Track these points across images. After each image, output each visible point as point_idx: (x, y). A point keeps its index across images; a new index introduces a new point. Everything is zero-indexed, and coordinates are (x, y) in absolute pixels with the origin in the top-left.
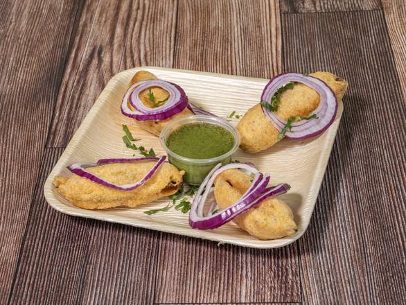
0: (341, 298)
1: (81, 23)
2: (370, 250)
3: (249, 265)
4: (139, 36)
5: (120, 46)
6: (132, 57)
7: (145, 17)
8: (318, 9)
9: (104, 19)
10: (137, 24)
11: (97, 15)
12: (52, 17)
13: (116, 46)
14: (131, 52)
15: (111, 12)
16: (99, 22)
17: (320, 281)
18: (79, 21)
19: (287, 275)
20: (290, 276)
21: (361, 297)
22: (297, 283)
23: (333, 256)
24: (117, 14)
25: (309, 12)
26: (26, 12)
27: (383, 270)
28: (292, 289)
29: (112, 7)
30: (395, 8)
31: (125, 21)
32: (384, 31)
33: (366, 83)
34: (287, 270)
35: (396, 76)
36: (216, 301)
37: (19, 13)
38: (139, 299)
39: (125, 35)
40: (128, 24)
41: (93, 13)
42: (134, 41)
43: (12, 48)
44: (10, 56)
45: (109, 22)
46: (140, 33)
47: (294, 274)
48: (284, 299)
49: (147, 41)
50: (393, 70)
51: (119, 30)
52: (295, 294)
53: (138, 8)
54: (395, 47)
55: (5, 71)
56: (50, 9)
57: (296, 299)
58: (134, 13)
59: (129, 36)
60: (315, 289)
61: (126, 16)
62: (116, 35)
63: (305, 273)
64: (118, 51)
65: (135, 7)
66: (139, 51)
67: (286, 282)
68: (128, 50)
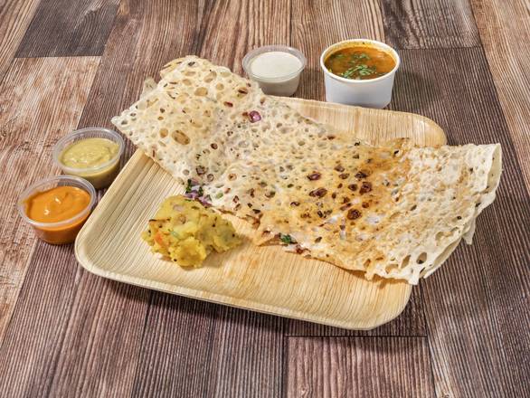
8: (421, 45)
20: (414, 310)
22: (421, 316)
24: (234, 50)
25: (414, 49)
26: (150, 47)
28: (417, 322)
29: (230, 43)
37: (144, 49)
41: (212, 48)
45: (227, 56)
65: (250, 42)
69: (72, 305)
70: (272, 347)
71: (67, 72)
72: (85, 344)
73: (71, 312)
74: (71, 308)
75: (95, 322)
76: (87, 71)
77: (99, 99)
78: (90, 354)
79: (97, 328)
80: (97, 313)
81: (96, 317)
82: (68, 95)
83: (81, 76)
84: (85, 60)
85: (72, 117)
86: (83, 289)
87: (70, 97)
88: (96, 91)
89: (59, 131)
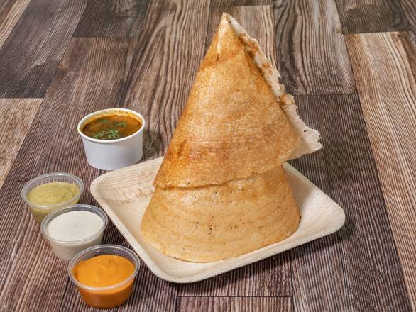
0: (323, 294)
1: (126, 100)
2: (346, 261)
3: (252, 270)
4: (171, 110)
5: (156, 116)
6: (165, 124)
7: (176, 97)
8: (308, 92)
9: (143, 98)
10: (169, 101)
11: (138, 94)
12: (104, 96)
13: (152, 117)
14: (164, 121)
15: (149, 93)
16: (140, 99)
17: (307, 282)
18: (125, 98)
19: (282, 277)
20: (284, 278)
21: (339, 294)
22: (289, 283)
23: (317, 264)
24: (154, 94)
25: (302, 95)
26: (84, 92)
27: (356, 275)
28: (286, 287)
29: (150, 89)
30: (367, 93)
31: (160, 99)
32: (358, 109)
33: (344, 144)
34: (281, 274)
35: (368, 140)
36: (226, 295)
37: (79, 93)
38: (166, 293)
39: (160, 108)
40: (162, 101)
41: (136, 93)
42: (166, 112)
43: (72, 116)
44: (71, 122)
45: (148, 99)
46: (171, 107)
47: (288, 277)
48: (279, 294)
49: (176, 113)
50: (365, 135)
51: (155, 105)
52: (287, 291)
53: (170, 90)
54: (367, 119)
55: (66, 132)
56: (103, 90)
57: (288, 294)
58: (167, 94)
59: (163, 109)
60: (303, 288)
61: (160, 96)
62: (153, 109)
63: (295, 276)
64: (154, 120)
65: (167, 90)
66: (170, 120)
67: (281, 282)
68: (162, 119)
69: (7, 275)
70: (167, 304)
71: (14, 109)
72: (16, 301)
73: (6, 279)
74: (7, 276)
75: (25, 286)
76: (30, 109)
77: (39, 129)
78: (20, 308)
79: (27, 290)
80: (27, 280)
81: (26, 283)
82: (14, 126)
83: (26, 112)
84: (29, 101)
85: (16, 142)
86: (17, 262)
87: (15, 128)
88: (37, 123)
89: (4, 152)
